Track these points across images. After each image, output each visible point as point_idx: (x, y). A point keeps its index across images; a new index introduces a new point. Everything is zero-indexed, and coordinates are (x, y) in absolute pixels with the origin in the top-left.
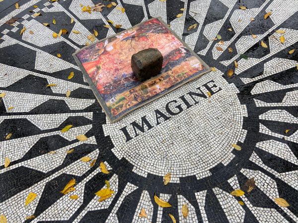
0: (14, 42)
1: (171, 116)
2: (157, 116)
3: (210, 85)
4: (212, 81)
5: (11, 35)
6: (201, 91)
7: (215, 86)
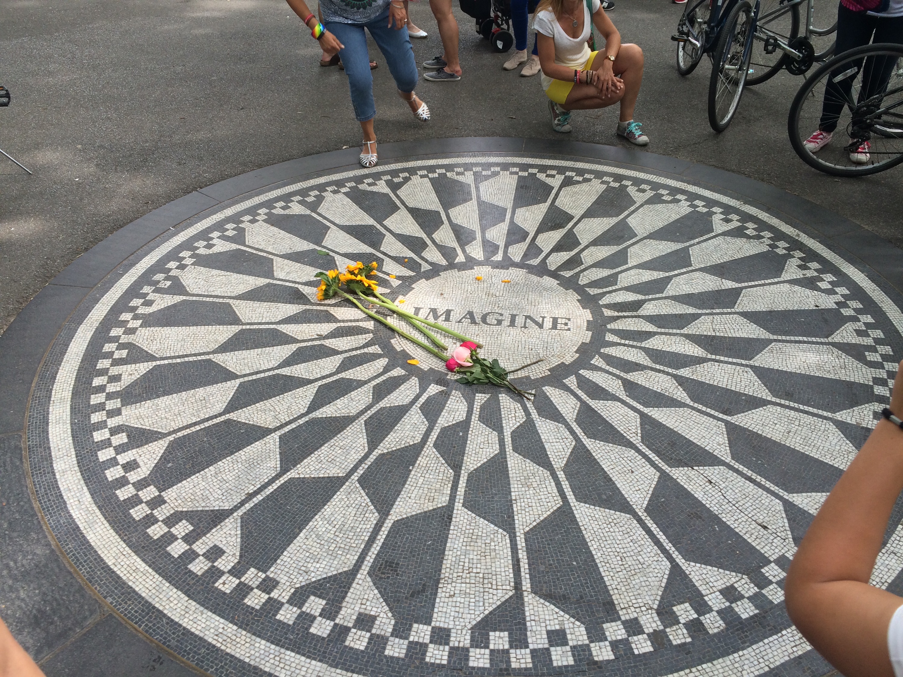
0: (386, 190)
1: (481, 323)
2: (466, 315)
3: (559, 321)
4: (569, 320)
5: (389, 183)
6: (543, 320)
7: (566, 324)
